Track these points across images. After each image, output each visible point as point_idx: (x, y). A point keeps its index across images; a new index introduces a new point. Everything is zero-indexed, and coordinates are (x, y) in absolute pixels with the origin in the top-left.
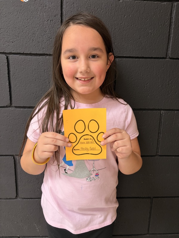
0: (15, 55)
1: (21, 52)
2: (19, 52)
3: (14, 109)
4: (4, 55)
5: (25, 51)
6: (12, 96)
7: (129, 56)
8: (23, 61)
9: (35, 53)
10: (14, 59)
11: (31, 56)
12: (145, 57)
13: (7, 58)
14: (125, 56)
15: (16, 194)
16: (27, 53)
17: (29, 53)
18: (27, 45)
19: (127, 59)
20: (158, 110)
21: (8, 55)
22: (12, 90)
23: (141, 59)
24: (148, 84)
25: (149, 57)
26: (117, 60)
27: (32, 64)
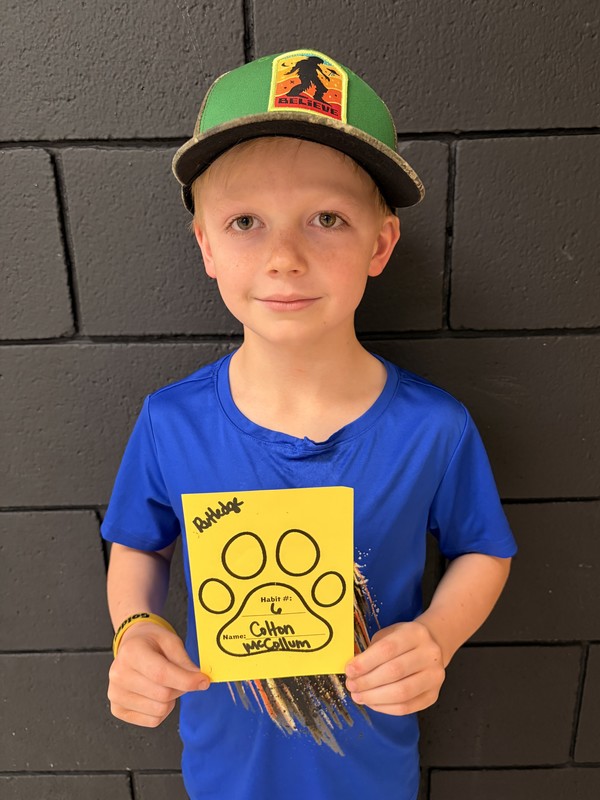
0: (80, 146)
1: (101, 137)
2: (93, 136)
3: (90, 348)
4: (42, 150)
6: (80, 301)
7: (504, 128)
8: (111, 170)
11: (138, 147)
12: (567, 127)
13: (53, 160)
14: (487, 128)
16: (121, 137)
18: (120, 106)
19: (495, 139)
21: (55, 150)
26: (459, 145)
27: (141, 179)
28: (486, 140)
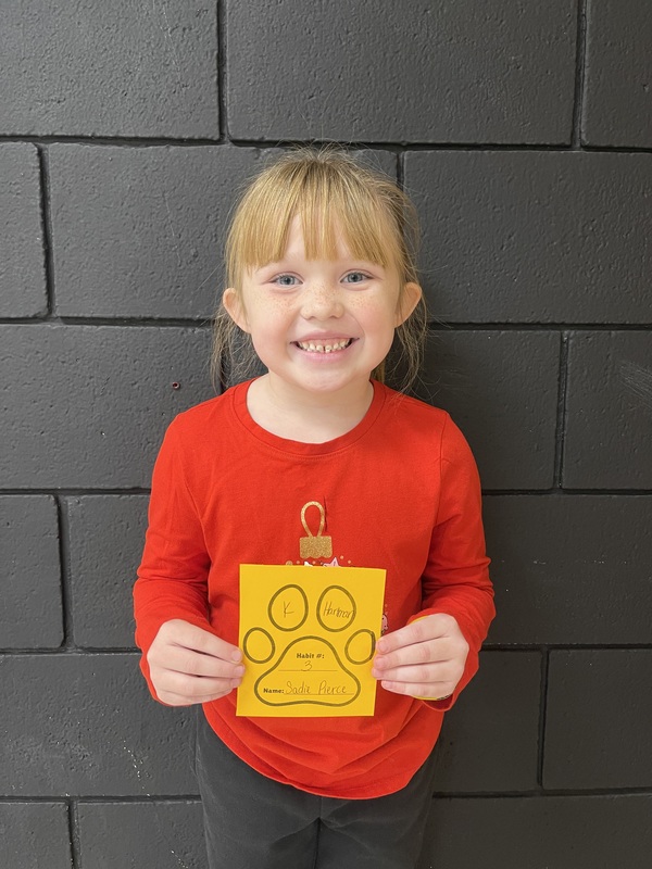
0: (65, 142)
1: (85, 134)
2: (78, 133)
3: (61, 329)
4: (30, 144)
5: (98, 129)
6: (56, 283)
7: (444, 142)
8: (93, 163)
9: (133, 135)
10: (62, 158)
11: (119, 145)
12: (499, 143)
13: (40, 153)
14: (430, 141)
15: (62, 634)
16: (104, 135)
17: (111, 135)
18: (105, 109)
19: (438, 151)
20: (554, 326)
21: (42, 145)
22: (55, 261)
23: (486, 152)
24: (512, 238)
25: (514, 142)
26: (406, 155)
27: (120, 172)
28: (429, 152)
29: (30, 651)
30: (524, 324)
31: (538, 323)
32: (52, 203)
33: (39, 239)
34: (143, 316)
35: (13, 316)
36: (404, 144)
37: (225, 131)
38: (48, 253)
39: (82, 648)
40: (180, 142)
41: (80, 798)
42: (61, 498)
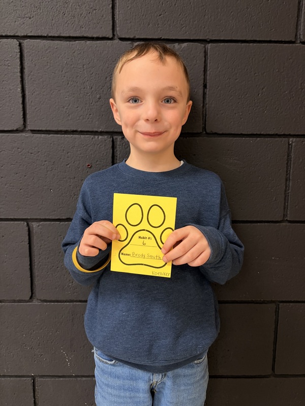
5: (50, 32)
9: (68, 35)
10: (31, 47)
15: (30, 293)
17: (56, 35)
20: (285, 136)
22: (27, 101)
23: (251, 44)
24: (264, 90)
25: (266, 40)
29: (14, 301)
30: (269, 135)
31: (277, 135)
32: (26, 71)
33: (19, 90)
34: (72, 129)
35: (6, 129)
36: (208, 40)
37: (115, 33)
38: (24, 97)
39: (40, 300)
40: (92, 39)
41: (39, 376)
42: (30, 223)
